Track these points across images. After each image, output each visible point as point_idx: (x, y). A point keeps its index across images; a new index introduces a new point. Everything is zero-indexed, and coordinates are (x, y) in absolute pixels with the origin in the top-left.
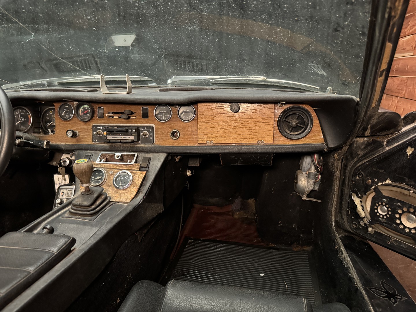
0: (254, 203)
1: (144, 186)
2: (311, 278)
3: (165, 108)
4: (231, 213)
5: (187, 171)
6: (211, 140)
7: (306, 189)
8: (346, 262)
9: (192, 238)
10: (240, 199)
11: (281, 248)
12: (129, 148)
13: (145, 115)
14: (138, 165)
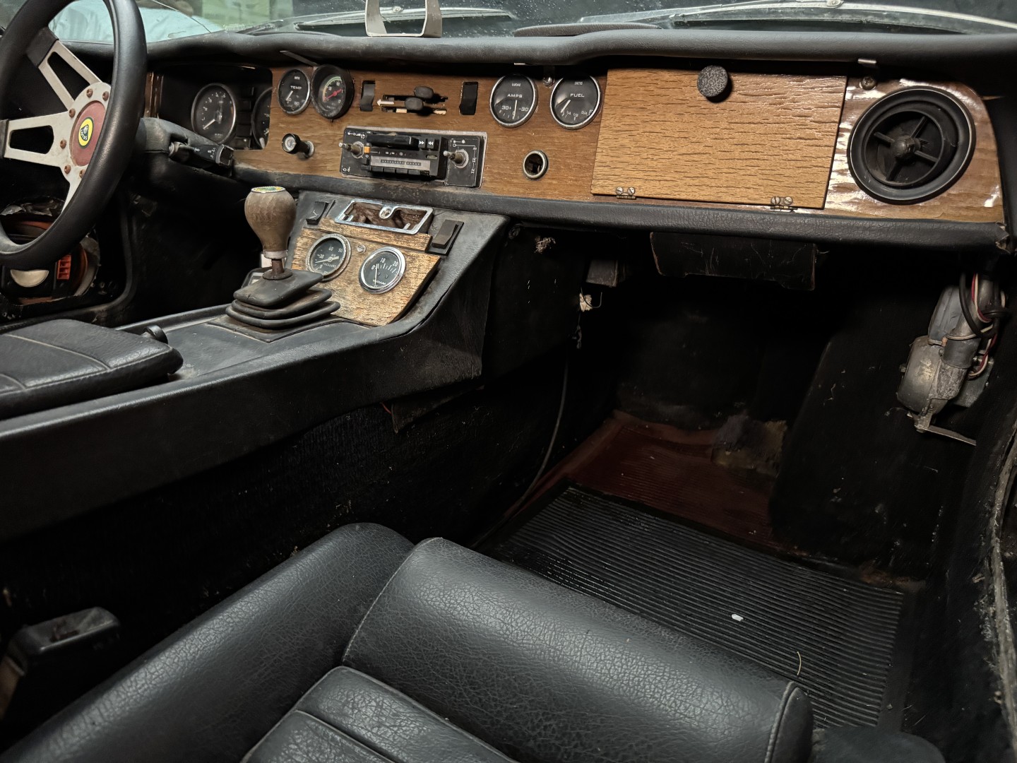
0: (782, 434)
1: (429, 293)
2: (887, 667)
3: (519, 85)
4: (709, 451)
5: (581, 295)
6: (628, 185)
7: (930, 395)
8: (994, 629)
9: (581, 485)
10: (743, 417)
11: (825, 565)
12: (416, 194)
13: (468, 108)
14: (425, 239)
